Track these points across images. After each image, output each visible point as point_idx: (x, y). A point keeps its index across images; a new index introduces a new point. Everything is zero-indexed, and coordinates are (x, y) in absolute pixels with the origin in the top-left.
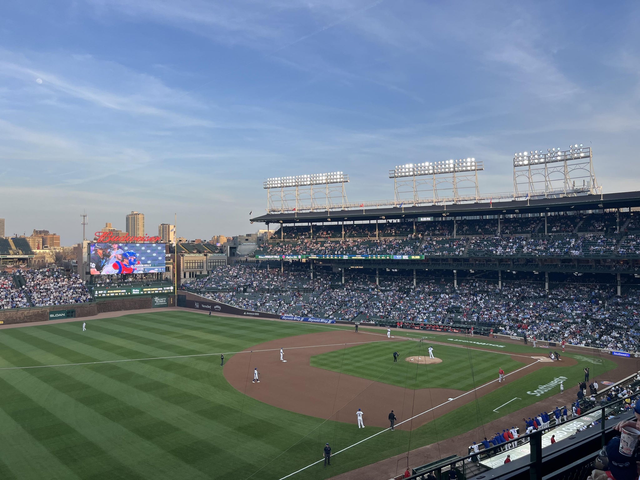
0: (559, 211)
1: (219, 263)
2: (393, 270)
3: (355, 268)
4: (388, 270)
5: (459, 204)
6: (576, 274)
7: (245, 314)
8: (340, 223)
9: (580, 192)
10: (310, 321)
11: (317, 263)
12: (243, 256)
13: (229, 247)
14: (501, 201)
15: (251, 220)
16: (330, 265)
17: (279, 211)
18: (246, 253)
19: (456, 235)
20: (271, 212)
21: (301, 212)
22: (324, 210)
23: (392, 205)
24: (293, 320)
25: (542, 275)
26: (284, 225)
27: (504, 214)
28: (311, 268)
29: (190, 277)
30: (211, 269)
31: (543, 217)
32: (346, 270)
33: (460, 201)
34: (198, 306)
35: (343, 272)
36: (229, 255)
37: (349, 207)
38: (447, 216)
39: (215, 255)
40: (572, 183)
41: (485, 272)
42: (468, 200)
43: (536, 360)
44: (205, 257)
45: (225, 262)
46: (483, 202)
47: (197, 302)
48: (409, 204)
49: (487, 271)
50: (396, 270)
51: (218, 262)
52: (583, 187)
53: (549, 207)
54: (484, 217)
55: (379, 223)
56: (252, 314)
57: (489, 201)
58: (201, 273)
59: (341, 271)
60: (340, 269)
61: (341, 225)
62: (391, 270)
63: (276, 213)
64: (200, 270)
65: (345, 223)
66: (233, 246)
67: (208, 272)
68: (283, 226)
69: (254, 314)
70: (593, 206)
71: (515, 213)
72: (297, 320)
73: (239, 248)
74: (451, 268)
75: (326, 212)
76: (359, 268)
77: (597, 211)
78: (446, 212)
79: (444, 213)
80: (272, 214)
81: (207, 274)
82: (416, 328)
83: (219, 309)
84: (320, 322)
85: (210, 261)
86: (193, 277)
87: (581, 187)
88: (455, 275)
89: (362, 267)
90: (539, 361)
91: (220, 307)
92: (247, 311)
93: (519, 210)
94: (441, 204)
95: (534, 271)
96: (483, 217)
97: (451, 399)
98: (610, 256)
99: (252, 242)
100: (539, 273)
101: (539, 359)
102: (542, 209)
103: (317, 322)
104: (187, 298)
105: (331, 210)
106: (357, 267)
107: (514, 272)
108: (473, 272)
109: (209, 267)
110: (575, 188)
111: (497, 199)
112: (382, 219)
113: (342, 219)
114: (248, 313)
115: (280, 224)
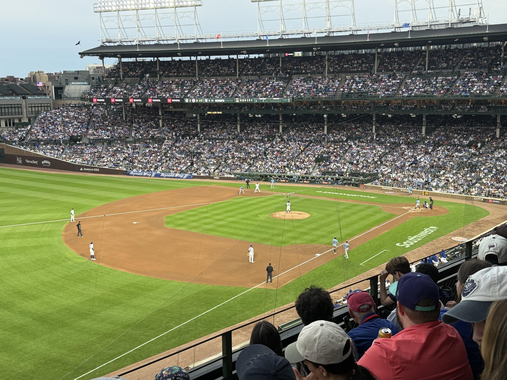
0: (441, 44)
1: (43, 108)
2: (256, 116)
3: (212, 114)
4: (251, 116)
5: (332, 35)
6: (455, 116)
7: (81, 169)
8: (193, 58)
9: (465, 23)
10: (163, 177)
11: (167, 108)
12: (74, 98)
13: (53, 87)
14: (380, 32)
15: (80, 53)
16: (182, 110)
17: (115, 42)
18: (77, 95)
19: (328, 73)
20: (105, 43)
21: (143, 44)
22: (172, 42)
23: (254, 36)
24: (143, 176)
25: (419, 117)
26: (124, 60)
27: (382, 48)
28: (160, 114)
29: (6, 125)
30: (33, 115)
31: (425, 51)
32: (202, 116)
33: (333, 32)
34: (20, 162)
35: (198, 118)
36: (54, 98)
37: (203, 39)
38: (318, 50)
39: (37, 97)
40: (458, 12)
41: (358, 116)
42: (343, 31)
43: (407, 210)
44: (24, 100)
45: (50, 106)
46: (359, 33)
47: (19, 156)
48: (274, 35)
49: (360, 115)
50: (260, 116)
51: (41, 106)
52: (468, 16)
53: (431, 40)
54: (360, 52)
55: (240, 59)
56: (90, 170)
57: (365, 32)
58: (20, 120)
59: (196, 117)
60: (194, 115)
61: (195, 61)
62: (254, 116)
63: (112, 44)
64: (18, 116)
65: (199, 58)
66: (58, 85)
67: (29, 120)
68: (122, 61)
69: (92, 170)
70: (478, 38)
71: (394, 47)
72: (147, 176)
73: (67, 88)
74: (321, 112)
75: (176, 44)
76: (217, 114)
77: (483, 44)
78: (316, 46)
79: (315, 47)
80: (107, 46)
81: (28, 121)
82: (281, 181)
83: (48, 164)
84: (174, 177)
85: (30, 105)
86: (10, 125)
87: (467, 17)
88: (325, 120)
89: (221, 113)
90: (410, 211)
91: (48, 162)
92: (83, 167)
93: (399, 43)
94: (312, 35)
95: (411, 114)
96: (358, 52)
97: (318, 255)
98: (491, 96)
99: (83, 81)
100: (416, 115)
101: (411, 209)
102: (424, 42)
103: (171, 177)
104: (6, 152)
105: (181, 42)
106: (215, 113)
107: (390, 116)
108: (345, 116)
109: (31, 113)
110: (460, 17)
111: (375, 29)
112: (243, 54)
113: (196, 53)
114: (85, 169)
115: (118, 59)
